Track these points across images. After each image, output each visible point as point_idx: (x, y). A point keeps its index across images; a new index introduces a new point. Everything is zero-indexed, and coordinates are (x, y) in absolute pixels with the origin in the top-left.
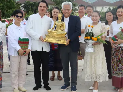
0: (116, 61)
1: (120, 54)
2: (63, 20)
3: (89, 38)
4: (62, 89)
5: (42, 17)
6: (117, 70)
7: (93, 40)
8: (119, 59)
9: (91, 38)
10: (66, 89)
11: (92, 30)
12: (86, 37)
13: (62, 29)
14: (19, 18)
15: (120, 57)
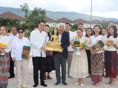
0: (94, 63)
1: (97, 59)
2: (58, 34)
3: (77, 45)
4: (55, 85)
5: (41, 32)
6: (95, 70)
7: (80, 46)
8: (96, 62)
9: (78, 45)
10: (58, 85)
11: (78, 40)
12: (75, 45)
13: (57, 40)
14: (21, 33)
15: (97, 61)
